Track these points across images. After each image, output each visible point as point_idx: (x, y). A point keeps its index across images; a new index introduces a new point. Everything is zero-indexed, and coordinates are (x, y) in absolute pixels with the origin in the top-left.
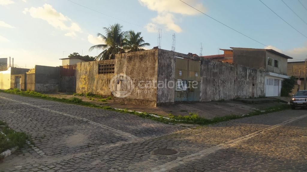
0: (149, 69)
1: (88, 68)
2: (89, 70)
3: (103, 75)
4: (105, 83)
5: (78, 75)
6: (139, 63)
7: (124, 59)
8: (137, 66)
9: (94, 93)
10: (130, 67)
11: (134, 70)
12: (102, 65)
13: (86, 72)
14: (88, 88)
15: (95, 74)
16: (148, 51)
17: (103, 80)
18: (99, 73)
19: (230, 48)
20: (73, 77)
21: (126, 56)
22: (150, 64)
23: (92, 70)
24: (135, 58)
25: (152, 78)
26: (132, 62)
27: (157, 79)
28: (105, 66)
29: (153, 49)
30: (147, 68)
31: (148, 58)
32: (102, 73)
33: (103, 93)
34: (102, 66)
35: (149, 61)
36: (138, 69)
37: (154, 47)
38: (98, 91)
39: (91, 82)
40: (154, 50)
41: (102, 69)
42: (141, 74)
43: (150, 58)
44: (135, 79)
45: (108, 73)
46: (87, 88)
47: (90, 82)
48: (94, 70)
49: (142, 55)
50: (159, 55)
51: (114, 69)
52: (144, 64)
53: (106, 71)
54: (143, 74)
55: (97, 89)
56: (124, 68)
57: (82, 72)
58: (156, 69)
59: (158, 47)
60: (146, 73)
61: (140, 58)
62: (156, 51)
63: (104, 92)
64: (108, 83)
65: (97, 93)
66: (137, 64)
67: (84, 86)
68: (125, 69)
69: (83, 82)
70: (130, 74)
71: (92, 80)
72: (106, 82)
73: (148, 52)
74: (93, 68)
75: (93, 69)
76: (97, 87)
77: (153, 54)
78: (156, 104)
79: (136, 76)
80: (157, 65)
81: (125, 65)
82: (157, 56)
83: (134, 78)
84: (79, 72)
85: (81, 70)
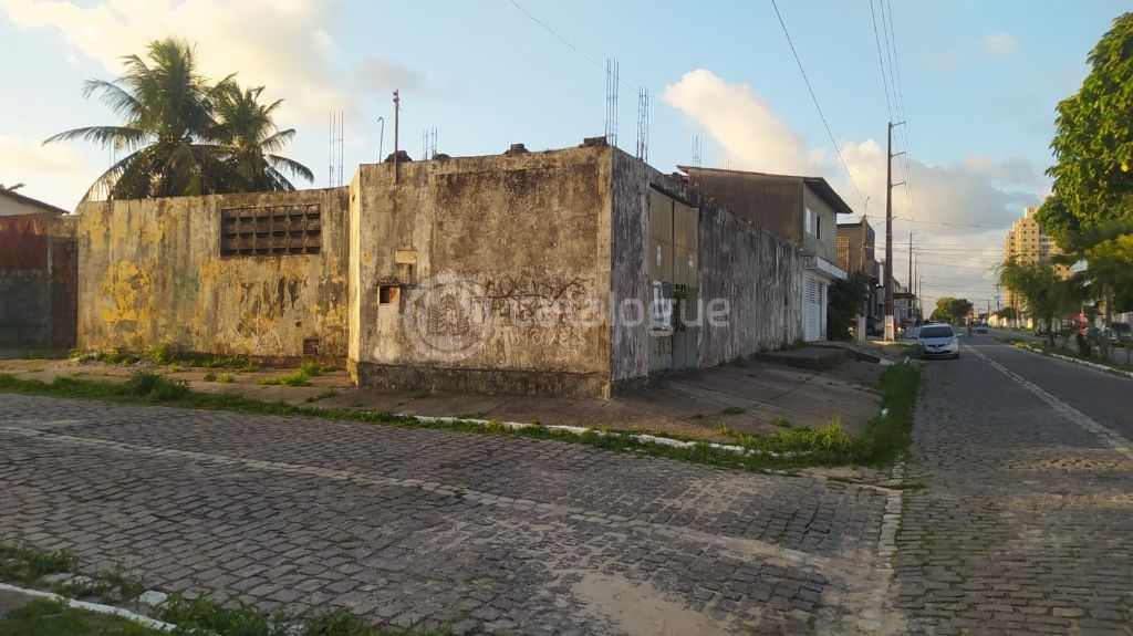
0: (561, 234)
1: (155, 230)
2: (163, 240)
3: (250, 262)
4: (267, 298)
5: (91, 261)
6: (507, 206)
7: (417, 186)
8: (494, 222)
9: (200, 349)
10: (455, 229)
11: (481, 241)
12: (244, 214)
13: (143, 250)
14: (155, 326)
15: (197, 254)
16: (557, 156)
17: (252, 285)
18: (226, 252)
19: (679, 167)
20: (34, 271)
21: (426, 175)
22: (567, 214)
23: (181, 237)
24: (483, 187)
25: (581, 276)
26: (466, 202)
27: (608, 277)
28: (261, 219)
29: (581, 146)
30: (554, 231)
31: (555, 185)
32: (246, 253)
33: (251, 348)
34: (243, 220)
35: (562, 200)
36: (500, 235)
37: (586, 140)
38: (220, 336)
39: (176, 296)
40: (589, 151)
41: (245, 236)
42: (519, 257)
43: (570, 185)
44: (483, 281)
45: (278, 252)
46: (148, 323)
47: (171, 298)
48: (193, 238)
49: (521, 174)
50: (616, 174)
51: (317, 232)
52: (537, 213)
53: (270, 243)
54: (530, 255)
55: (214, 330)
56: (418, 230)
57: (113, 246)
58: (605, 233)
59: (605, 138)
60: (548, 251)
61: (512, 186)
62: (599, 153)
63: (261, 342)
64: (281, 297)
65: (219, 346)
66: (494, 211)
67: (130, 316)
68: (422, 235)
69: (125, 294)
70: (457, 257)
71: (183, 284)
72: (274, 297)
73: (555, 161)
74: (188, 227)
75: (188, 234)
76: (212, 322)
77: (589, 169)
78: (606, 388)
79: (493, 266)
80: (605, 217)
81: (423, 217)
82: (606, 179)
83: (481, 275)
84: (97, 245)
85: (107, 237)
